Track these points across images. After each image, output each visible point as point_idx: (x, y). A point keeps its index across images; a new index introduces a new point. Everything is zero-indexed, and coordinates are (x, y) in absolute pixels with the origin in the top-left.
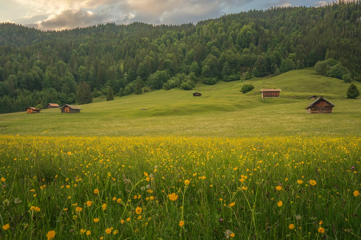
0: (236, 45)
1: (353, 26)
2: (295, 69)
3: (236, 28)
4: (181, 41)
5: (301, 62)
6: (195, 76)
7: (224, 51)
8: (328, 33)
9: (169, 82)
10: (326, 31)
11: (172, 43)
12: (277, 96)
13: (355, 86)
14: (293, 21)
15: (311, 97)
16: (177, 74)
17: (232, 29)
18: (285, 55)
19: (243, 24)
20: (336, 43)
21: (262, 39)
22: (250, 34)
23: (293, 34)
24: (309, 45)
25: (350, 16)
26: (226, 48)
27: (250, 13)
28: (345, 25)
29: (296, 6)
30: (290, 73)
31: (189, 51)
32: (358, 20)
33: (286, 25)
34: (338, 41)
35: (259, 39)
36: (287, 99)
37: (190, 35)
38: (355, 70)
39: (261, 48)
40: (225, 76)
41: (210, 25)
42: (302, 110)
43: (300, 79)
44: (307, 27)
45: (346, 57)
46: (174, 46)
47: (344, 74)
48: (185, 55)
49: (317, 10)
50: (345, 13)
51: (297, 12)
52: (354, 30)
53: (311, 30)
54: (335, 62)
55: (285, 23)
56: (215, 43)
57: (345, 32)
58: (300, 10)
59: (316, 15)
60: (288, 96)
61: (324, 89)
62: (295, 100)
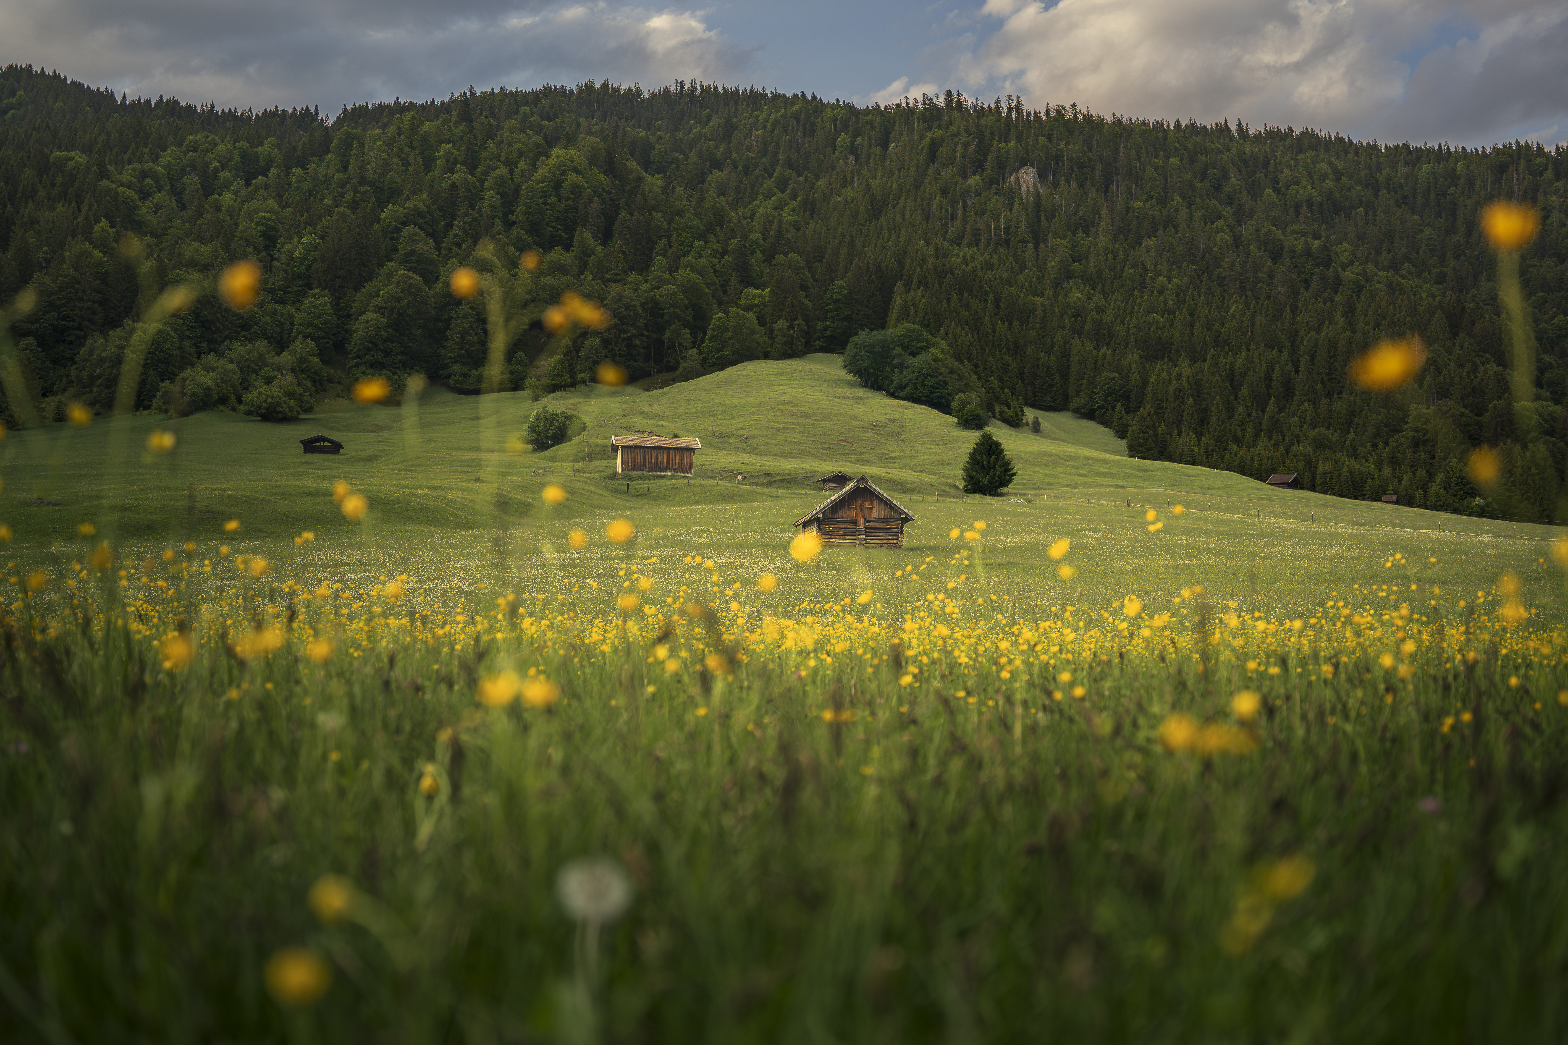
0: (516, 231)
1: (995, 202)
2: (766, 356)
3: (521, 155)
4: (257, 189)
5: (791, 327)
6: (315, 360)
7: (458, 254)
8: (903, 215)
9: (184, 380)
10: (894, 206)
11: (212, 194)
12: (683, 468)
13: (998, 444)
14: (765, 152)
15: (825, 481)
16: (227, 343)
17: (502, 159)
18: (725, 292)
19: (551, 141)
20: (931, 261)
21: (631, 214)
22: (578, 187)
23: (765, 208)
24: (824, 260)
25: (985, 160)
26: (470, 241)
27: (583, 95)
28: (965, 193)
29: (780, 91)
30: (745, 373)
31: (296, 240)
32: (1012, 179)
33: (736, 167)
34: (940, 253)
35: (618, 214)
36: (724, 486)
37: (302, 164)
38: (1001, 379)
39: (624, 253)
40: (456, 368)
41: (399, 128)
42: (783, 531)
43: (783, 403)
44: (822, 183)
45: (967, 325)
46: (218, 209)
47: (960, 391)
48: (273, 259)
49: (865, 118)
50: (966, 146)
51: (784, 116)
52: (997, 219)
53: (839, 199)
54: (927, 341)
55: (734, 155)
56: (420, 214)
57: (964, 221)
58: (796, 107)
59: (859, 139)
60: (728, 471)
61: (880, 451)
62: (760, 489)
